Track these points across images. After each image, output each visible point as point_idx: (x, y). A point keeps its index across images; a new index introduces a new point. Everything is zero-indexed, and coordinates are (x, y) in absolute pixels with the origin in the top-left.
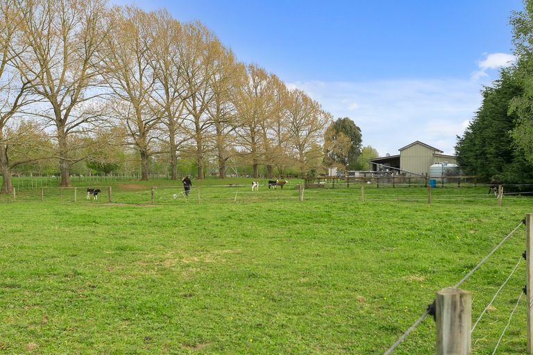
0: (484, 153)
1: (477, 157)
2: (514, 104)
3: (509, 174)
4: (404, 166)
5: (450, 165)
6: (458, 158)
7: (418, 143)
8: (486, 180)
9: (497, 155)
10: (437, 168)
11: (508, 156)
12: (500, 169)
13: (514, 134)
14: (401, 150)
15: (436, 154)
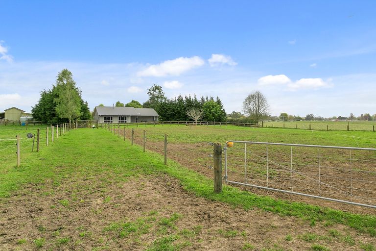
0: (45, 113)
1: (42, 114)
2: (56, 100)
3: (54, 121)
4: (6, 117)
5: (29, 117)
6: (33, 115)
7: (14, 108)
8: (45, 122)
9: (50, 115)
10: (24, 118)
11: (54, 115)
12: (51, 119)
13: (57, 109)
14: (5, 111)
15: (22, 113)
